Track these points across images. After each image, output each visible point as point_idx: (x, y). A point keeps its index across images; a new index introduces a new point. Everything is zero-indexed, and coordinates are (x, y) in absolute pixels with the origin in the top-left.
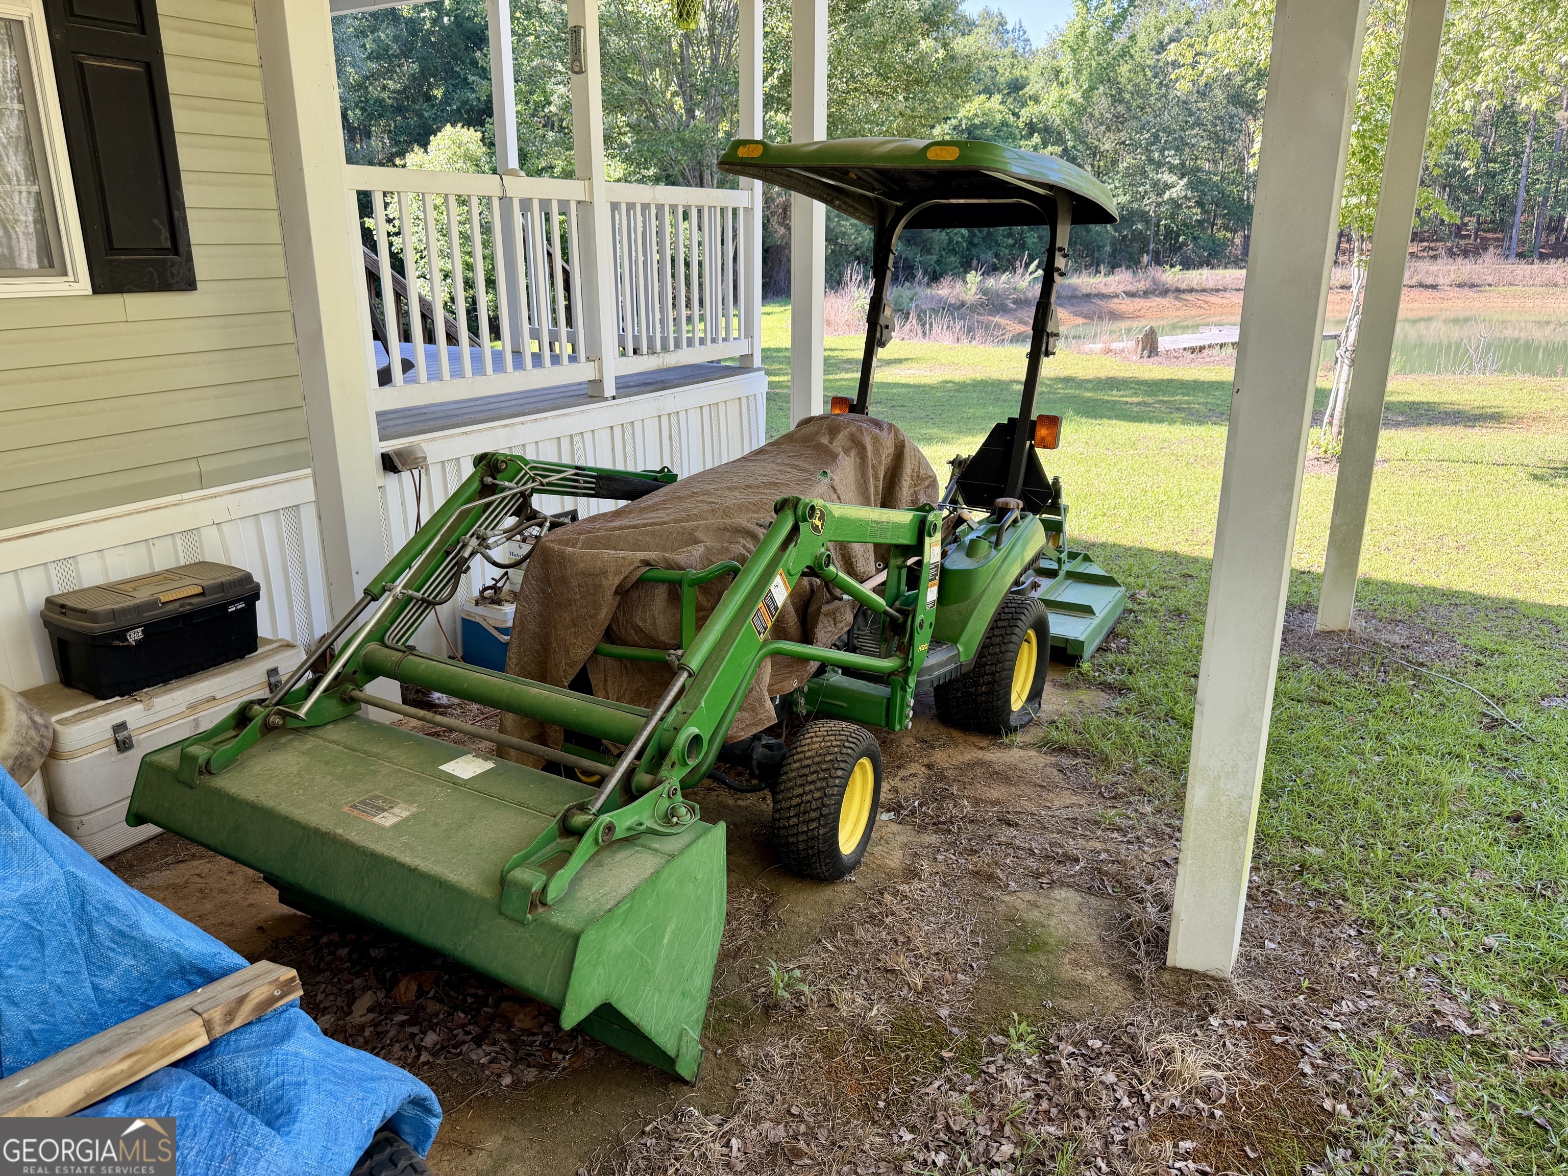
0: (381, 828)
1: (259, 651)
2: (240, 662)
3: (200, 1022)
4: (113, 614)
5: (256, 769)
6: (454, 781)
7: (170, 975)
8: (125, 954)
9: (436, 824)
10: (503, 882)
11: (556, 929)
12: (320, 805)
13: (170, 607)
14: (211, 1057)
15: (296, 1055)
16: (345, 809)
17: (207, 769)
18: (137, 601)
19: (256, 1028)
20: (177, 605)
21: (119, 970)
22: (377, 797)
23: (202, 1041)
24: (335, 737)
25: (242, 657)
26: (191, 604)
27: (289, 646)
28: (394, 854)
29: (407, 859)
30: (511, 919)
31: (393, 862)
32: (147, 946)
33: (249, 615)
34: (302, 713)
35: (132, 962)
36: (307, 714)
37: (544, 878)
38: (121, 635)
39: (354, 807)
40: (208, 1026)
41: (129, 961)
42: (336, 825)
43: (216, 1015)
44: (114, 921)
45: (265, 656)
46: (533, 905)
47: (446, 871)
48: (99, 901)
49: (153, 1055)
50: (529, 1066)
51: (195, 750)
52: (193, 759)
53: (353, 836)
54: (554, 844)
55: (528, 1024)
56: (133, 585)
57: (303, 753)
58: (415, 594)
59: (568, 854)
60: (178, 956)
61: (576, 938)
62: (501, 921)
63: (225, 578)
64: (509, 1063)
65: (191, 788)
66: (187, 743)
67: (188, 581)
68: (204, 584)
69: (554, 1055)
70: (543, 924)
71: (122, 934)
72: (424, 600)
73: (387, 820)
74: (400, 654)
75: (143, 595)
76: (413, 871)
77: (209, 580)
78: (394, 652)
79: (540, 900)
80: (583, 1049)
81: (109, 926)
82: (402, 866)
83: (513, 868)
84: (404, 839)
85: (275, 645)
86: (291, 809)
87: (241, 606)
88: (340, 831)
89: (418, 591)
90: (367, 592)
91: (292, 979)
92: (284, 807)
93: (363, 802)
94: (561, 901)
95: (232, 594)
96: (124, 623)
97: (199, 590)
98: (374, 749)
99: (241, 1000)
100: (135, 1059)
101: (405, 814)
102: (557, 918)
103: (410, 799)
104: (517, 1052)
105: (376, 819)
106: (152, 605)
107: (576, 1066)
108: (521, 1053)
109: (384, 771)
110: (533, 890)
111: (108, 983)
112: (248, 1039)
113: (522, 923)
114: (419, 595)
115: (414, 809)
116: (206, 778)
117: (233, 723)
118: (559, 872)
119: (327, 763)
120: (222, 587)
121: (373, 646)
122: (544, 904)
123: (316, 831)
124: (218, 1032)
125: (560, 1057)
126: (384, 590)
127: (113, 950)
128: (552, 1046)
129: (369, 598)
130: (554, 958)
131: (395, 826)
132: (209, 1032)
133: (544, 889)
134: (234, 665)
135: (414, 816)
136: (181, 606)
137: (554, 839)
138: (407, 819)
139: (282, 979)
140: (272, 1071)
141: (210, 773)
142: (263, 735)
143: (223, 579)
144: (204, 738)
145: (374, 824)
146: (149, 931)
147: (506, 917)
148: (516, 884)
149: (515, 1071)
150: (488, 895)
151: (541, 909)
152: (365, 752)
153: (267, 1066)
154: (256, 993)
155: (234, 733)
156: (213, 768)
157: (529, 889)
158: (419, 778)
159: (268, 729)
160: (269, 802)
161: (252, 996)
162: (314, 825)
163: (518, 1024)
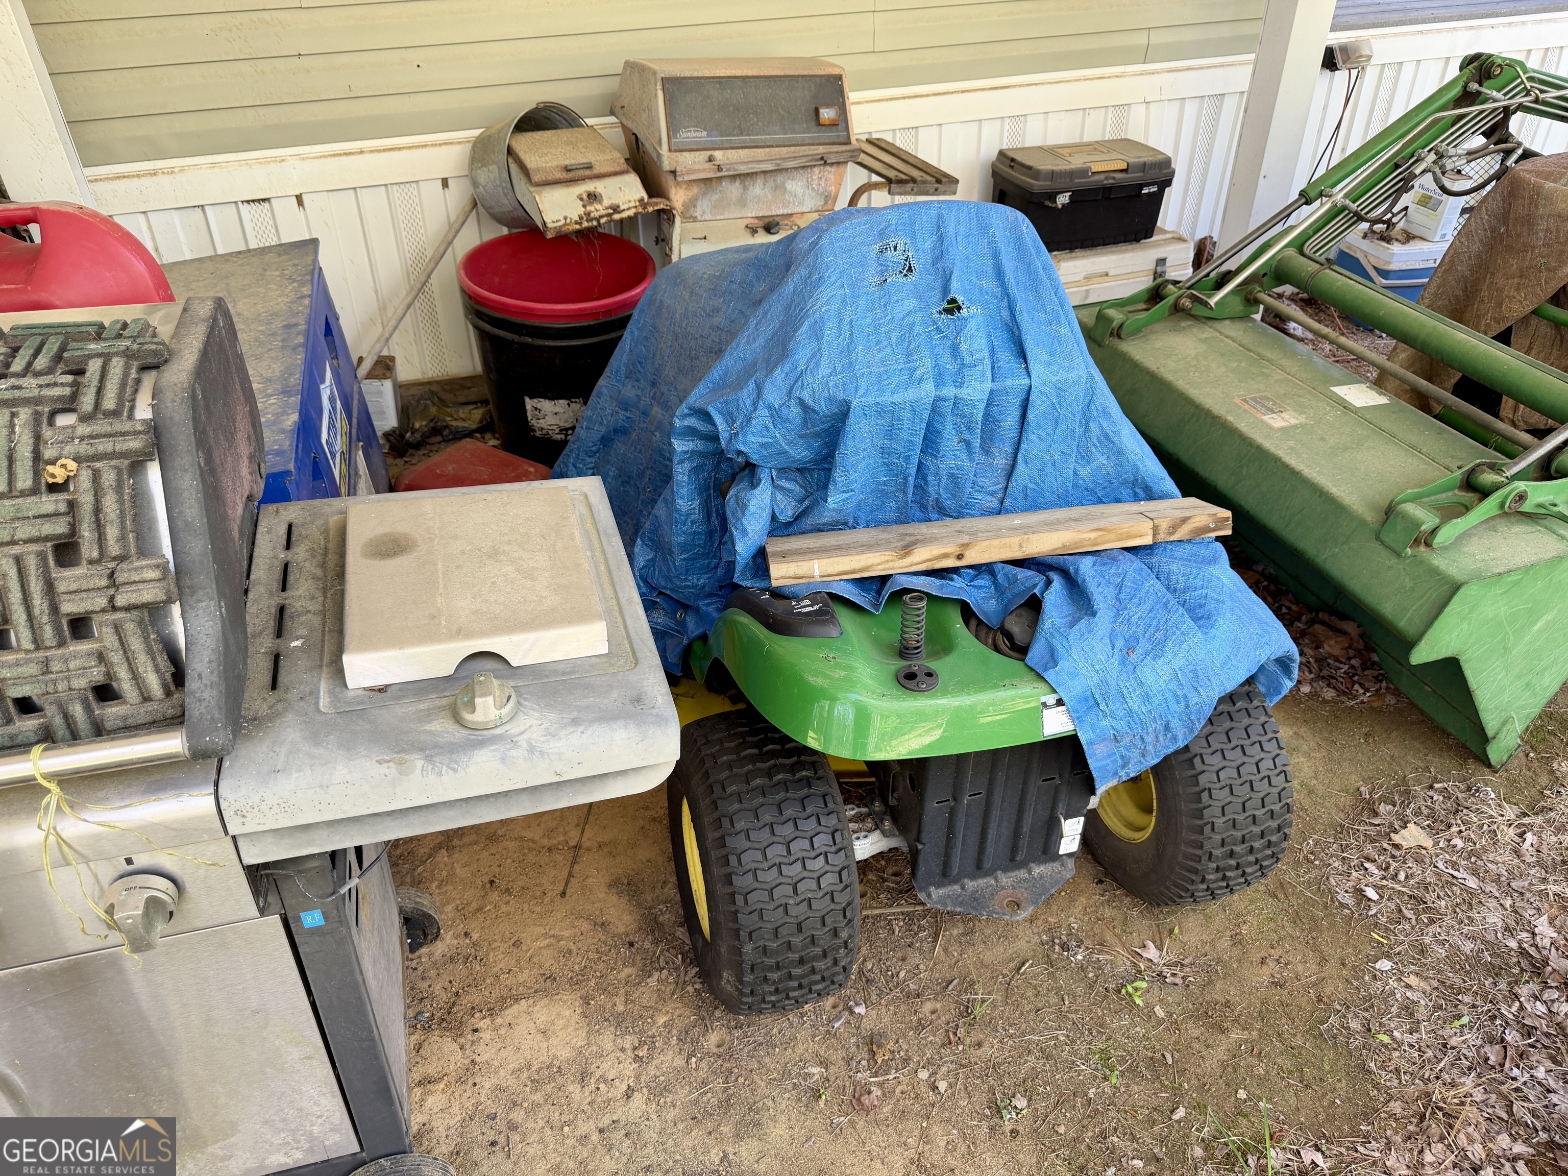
0: (1271, 428)
1: (1154, 238)
2: (1135, 246)
3: (1151, 524)
4: (1052, 175)
5: (1158, 344)
6: (1345, 406)
7: (1124, 483)
8: (1103, 454)
9: (1322, 439)
10: (1390, 512)
11: (1435, 572)
12: (1214, 391)
13: (1097, 178)
14: (1151, 554)
15: (1218, 578)
16: (1237, 401)
17: (1118, 333)
18: (1073, 167)
19: (1188, 546)
20: (1102, 176)
21: (1094, 465)
22: (1267, 399)
23: (1147, 540)
24: (1232, 333)
25: (1138, 240)
26: (1114, 178)
27: (1181, 239)
28: (1280, 453)
29: (1292, 461)
30: (1388, 547)
31: (1278, 460)
32: (1120, 453)
33: (1156, 201)
34: (1213, 302)
35: (1105, 462)
36: (1216, 304)
37: (1437, 521)
38: (1052, 196)
39: (1245, 400)
40: (1155, 530)
41: (1103, 460)
42: (1228, 412)
43: (1164, 524)
44: (1105, 424)
45: (1158, 245)
46: (1417, 542)
47: (1330, 484)
48: (1101, 404)
49: (1112, 536)
50: (1329, 685)
51: (1111, 312)
52: (1110, 320)
53: (1243, 426)
54: (1450, 494)
55: (1337, 651)
56: (1068, 150)
57: (1201, 340)
58: (1351, 204)
59: (1467, 509)
60: (1138, 469)
61: (1456, 588)
62: (1377, 546)
63: (1148, 158)
64: (1312, 676)
65: (1100, 345)
66: (1105, 305)
67: (1115, 155)
68: (1131, 160)
69: (1356, 687)
70: (1422, 562)
71: (1107, 436)
72: (1356, 214)
73: (1277, 421)
74: (1318, 266)
75: (1077, 162)
76: (1295, 474)
77: (1135, 158)
78: (1311, 263)
79: (1427, 540)
80: (1385, 694)
81: (1101, 426)
82: (1286, 466)
83: (1405, 501)
84: (1292, 443)
85: (1168, 236)
86: (1187, 387)
87: (1154, 189)
88: (1230, 418)
89: (1354, 202)
90: (1302, 194)
91: (1227, 519)
92: (1181, 384)
93: (1254, 399)
94: (1445, 548)
95: (1151, 175)
96: (1058, 186)
97: (1124, 166)
98: (1269, 354)
99: (1185, 520)
100: (1100, 533)
101: (1293, 421)
102: (1439, 561)
103: (1301, 409)
104: (1321, 670)
105: (1266, 418)
106: (1083, 172)
107: (1376, 705)
108: (1325, 673)
109: (1276, 377)
110: (1423, 528)
111: (1084, 472)
112: (1180, 551)
113: (1398, 555)
114: (1354, 206)
115: (1302, 419)
116: (1115, 341)
117: (1146, 297)
118: (1455, 521)
119: (1222, 355)
120: (1144, 167)
121: (1292, 252)
122: (1428, 544)
123: (1208, 413)
124: (1161, 537)
125: (1361, 691)
126: (1321, 195)
127: (1096, 447)
128: (1356, 678)
129: (1303, 200)
130: (1423, 596)
131: (1283, 429)
132: (1154, 535)
133: (1434, 531)
134: (1130, 247)
135: (1302, 426)
136: (1106, 178)
137: (1453, 489)
138: (1295, 427)
139: (1219, 516)
140: (1199, 583)
141: (1119, 337)
142: (1171, 314)
143: (1145, 159)
144: (1119, 304)
145: (1262, 421)
146: (1125, 440)
147: (1383, 543)
148: (1405, 516)
149: (1315, 684)
150: (1369, 519)
151: (1422, 548)
152: (1259, 355)
153: (1195, 578)
154: (1197, 519)
155: (1144, 306)
156: (1123, 335)
157: (1419, 525)
158: (1310, 393)
159: (1177, 309)
160: (1169, 376)
161: (1192, 520)
162: (1207, 406)
163: (1327, 647)
